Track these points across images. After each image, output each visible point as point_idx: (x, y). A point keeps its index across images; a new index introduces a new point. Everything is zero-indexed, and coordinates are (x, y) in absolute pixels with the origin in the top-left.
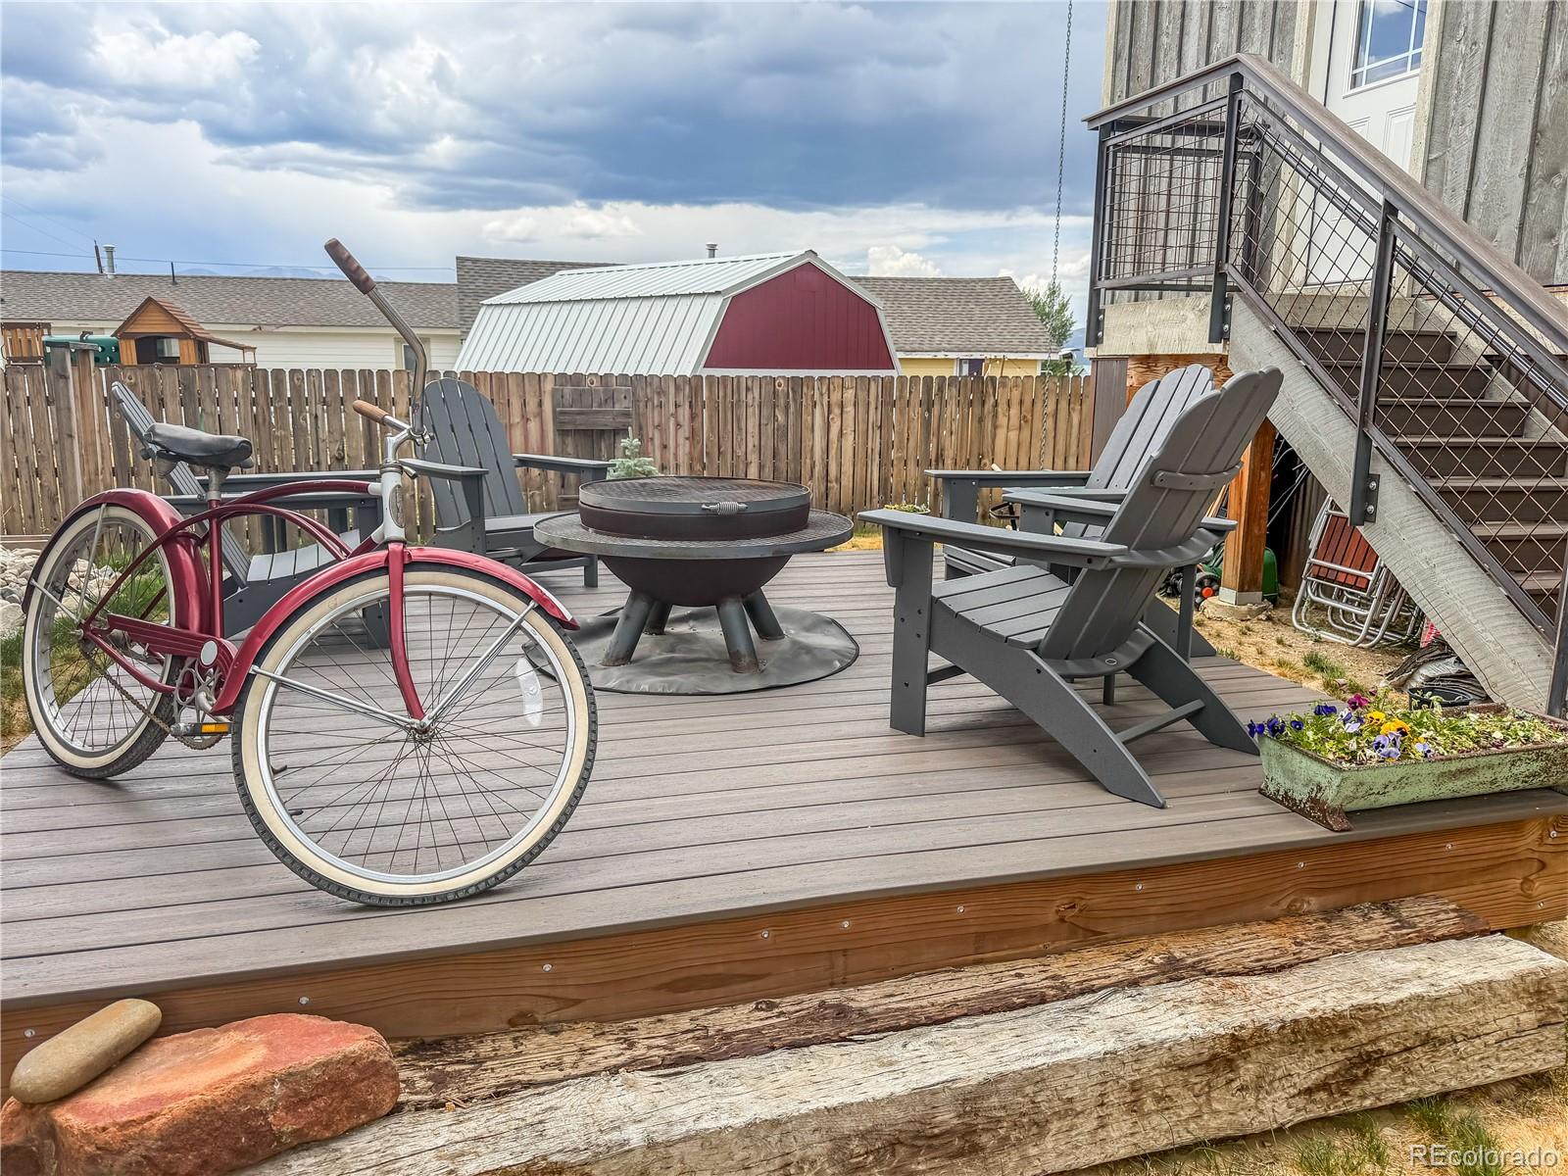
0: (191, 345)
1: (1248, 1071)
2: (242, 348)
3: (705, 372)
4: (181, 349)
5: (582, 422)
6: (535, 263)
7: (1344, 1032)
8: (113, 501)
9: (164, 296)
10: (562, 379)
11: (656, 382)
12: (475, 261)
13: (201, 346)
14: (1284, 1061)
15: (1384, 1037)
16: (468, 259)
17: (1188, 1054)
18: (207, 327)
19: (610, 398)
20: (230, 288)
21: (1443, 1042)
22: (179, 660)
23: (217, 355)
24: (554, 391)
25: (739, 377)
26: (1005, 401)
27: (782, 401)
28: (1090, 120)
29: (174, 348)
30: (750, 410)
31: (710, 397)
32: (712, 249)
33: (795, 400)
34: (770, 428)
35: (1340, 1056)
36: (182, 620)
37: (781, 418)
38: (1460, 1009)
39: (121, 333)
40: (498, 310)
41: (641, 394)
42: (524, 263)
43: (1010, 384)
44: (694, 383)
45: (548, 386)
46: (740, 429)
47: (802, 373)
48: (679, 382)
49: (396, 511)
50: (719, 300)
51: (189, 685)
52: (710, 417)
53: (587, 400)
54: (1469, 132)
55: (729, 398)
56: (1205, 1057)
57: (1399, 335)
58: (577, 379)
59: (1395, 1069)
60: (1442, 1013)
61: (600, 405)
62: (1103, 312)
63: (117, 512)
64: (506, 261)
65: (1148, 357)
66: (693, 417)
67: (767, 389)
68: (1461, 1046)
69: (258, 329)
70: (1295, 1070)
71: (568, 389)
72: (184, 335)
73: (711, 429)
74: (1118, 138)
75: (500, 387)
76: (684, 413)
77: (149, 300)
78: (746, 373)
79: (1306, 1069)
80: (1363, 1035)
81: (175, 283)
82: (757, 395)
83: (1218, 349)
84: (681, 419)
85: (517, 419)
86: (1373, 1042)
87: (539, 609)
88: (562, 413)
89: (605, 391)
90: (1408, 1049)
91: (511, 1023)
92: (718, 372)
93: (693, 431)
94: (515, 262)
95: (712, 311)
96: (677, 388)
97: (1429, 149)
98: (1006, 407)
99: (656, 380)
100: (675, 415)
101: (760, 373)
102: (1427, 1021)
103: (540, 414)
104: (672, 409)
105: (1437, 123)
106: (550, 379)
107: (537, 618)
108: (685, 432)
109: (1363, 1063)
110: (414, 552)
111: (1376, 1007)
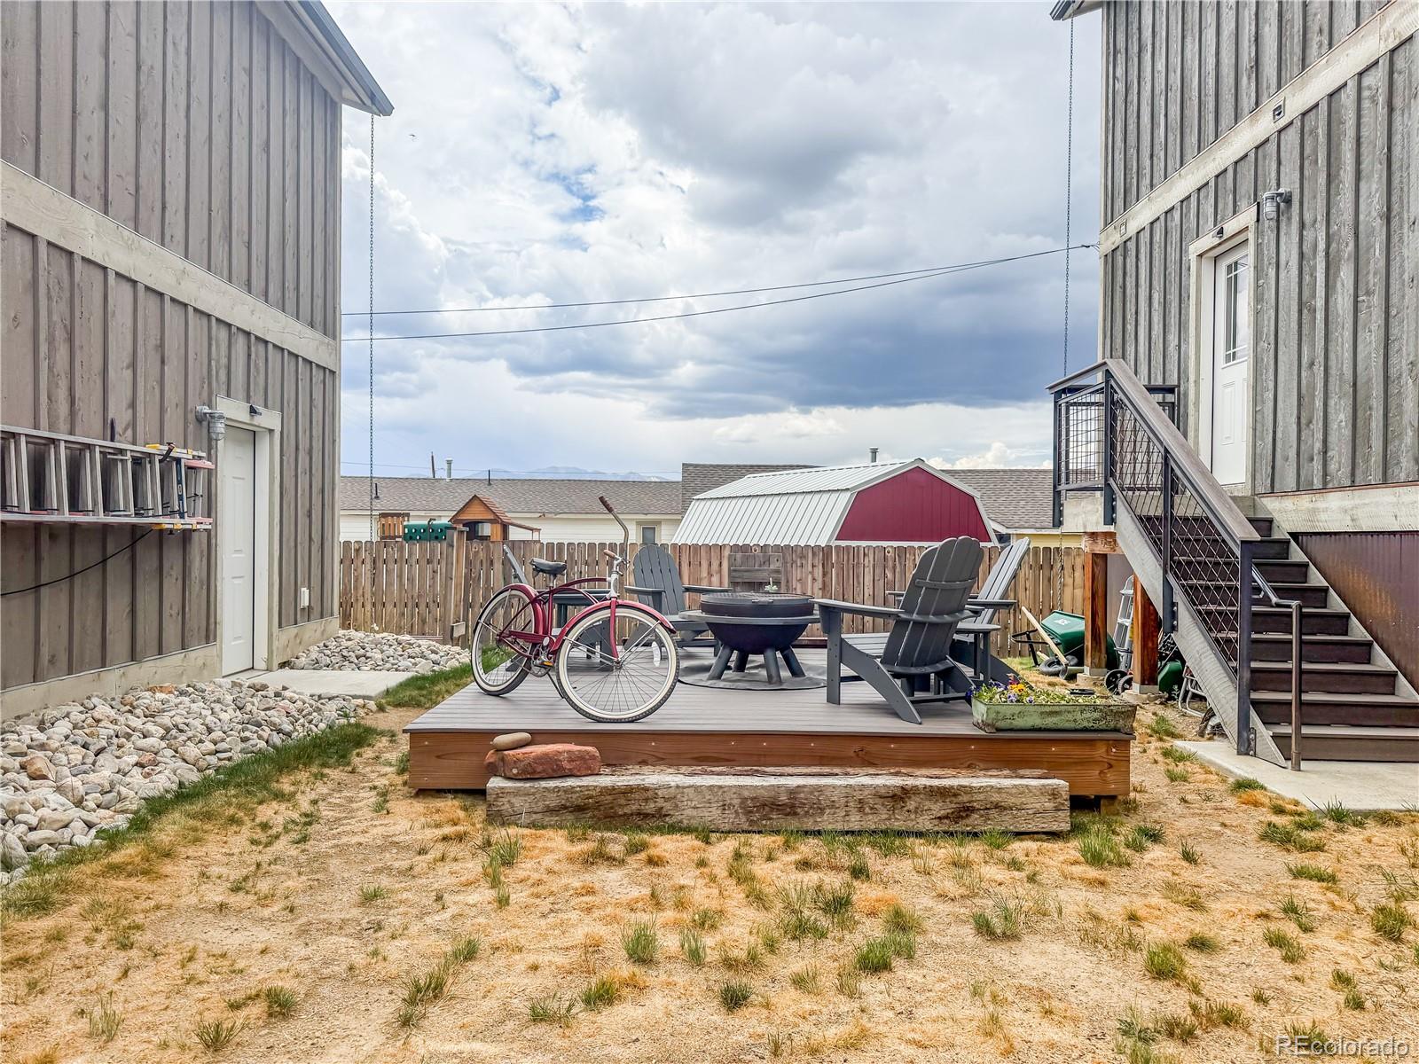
0: (499, 527)
1: (911, 805)
2: (532, 530)
3: (834, 543)
4: (492, 531)
5: (748, 577)
6: (738, 466)
7: (955, 795)
8: (513, 588)
9: (484, 493)
10: (736, 548)
11: (799, 550)
12: (696, 466)
13: (505, 527)
14: (927, 803)
15: (976, 801)
16: (691, 465)
17: (883, 791)
18: (509, 515)
19: (768, 561)
20: (525, 487)
21: (1005, 809)
22: (534, 645)
23: (515, 534)
24: (730, 556)
25: (858, 547)
26: (1070, 566)
27: (890, 563)
28: (1051, 388)
29: (486, 530)
30: (866, 570)
31: (837, 562)
32: (874, 452)
33: (900, 563)
34: (881, 582)
35: (953, 806)
36: (536, 631)
37: (889, 575)
38: (1011, 795)
39: (454, 519)
40: (703, 503)
41: (789, 559)
42: (731, 467)
43: (1074, 553)
44: (826, 551)
45: (726, 553)
46: (859, 583)
47: (905, 544)
48: (815, 550)
49: (615, 587)
50: (848, 494)
51: (538, 654)
52: (837, 575)
53: (751, 562)
54: (1271, 396)
55: (851, 561)
56: (890, 795)
57: (1186, 519)
58: (745, 548)
59: (982, 816)
60: (1004, 795)
61: (760, 566)
62: (1062, 505)
63: (514, 592)
64: (718, 466)
65: (1093, 533)
66: (824, 574)
67: (879, 555)
68: (1015, 812)
69: (543, 516)
70: (932, 807)
71: (739, 555)
72: (495, 520)
73: (838, 583)
74: (1065, 399)
75: (695, 553)
76: (819, 572)
77: (475, 497)
78: (864, 544)
79: (938, 808)
80: (965, 798)
81: (490, 484)
82: (872, 559)
83: (1111, 528)
84: (816, 576)
85: (704, 574)
86: (970, 802)
87: (661, 624)
88: (735, 571)
89: (764, 556)
90: (987, 809)
91: (640, 763)
92: (844, 543)
93: (824, 583)
94: (724, 466)
95: (842, 503)
96: (814, 554)
97: (1255, 404)
98: (1071, 571)
99: (800, 549)
100: (812, 573)
101: (874, 544)
102: (996, 798)
103: (720, 571)
104: (810, 569)
105: (1258, 389)
106: (728, 548)
107: (660, 627)
108: (819, 584)
109: (965, 811)
110: (620, 601)
111: (971, 787)
